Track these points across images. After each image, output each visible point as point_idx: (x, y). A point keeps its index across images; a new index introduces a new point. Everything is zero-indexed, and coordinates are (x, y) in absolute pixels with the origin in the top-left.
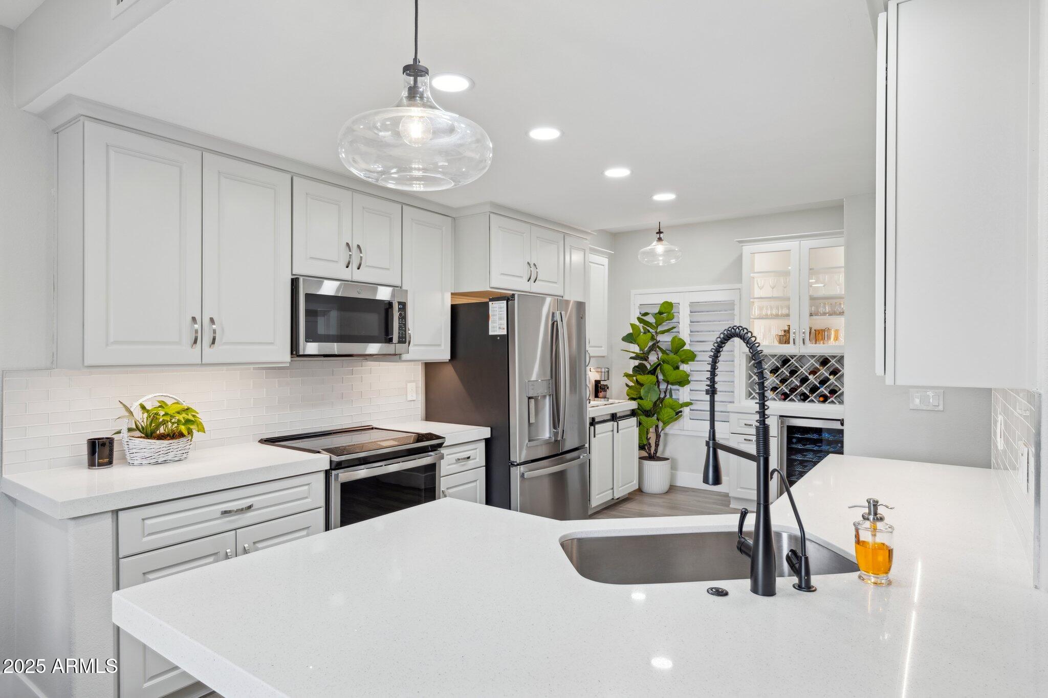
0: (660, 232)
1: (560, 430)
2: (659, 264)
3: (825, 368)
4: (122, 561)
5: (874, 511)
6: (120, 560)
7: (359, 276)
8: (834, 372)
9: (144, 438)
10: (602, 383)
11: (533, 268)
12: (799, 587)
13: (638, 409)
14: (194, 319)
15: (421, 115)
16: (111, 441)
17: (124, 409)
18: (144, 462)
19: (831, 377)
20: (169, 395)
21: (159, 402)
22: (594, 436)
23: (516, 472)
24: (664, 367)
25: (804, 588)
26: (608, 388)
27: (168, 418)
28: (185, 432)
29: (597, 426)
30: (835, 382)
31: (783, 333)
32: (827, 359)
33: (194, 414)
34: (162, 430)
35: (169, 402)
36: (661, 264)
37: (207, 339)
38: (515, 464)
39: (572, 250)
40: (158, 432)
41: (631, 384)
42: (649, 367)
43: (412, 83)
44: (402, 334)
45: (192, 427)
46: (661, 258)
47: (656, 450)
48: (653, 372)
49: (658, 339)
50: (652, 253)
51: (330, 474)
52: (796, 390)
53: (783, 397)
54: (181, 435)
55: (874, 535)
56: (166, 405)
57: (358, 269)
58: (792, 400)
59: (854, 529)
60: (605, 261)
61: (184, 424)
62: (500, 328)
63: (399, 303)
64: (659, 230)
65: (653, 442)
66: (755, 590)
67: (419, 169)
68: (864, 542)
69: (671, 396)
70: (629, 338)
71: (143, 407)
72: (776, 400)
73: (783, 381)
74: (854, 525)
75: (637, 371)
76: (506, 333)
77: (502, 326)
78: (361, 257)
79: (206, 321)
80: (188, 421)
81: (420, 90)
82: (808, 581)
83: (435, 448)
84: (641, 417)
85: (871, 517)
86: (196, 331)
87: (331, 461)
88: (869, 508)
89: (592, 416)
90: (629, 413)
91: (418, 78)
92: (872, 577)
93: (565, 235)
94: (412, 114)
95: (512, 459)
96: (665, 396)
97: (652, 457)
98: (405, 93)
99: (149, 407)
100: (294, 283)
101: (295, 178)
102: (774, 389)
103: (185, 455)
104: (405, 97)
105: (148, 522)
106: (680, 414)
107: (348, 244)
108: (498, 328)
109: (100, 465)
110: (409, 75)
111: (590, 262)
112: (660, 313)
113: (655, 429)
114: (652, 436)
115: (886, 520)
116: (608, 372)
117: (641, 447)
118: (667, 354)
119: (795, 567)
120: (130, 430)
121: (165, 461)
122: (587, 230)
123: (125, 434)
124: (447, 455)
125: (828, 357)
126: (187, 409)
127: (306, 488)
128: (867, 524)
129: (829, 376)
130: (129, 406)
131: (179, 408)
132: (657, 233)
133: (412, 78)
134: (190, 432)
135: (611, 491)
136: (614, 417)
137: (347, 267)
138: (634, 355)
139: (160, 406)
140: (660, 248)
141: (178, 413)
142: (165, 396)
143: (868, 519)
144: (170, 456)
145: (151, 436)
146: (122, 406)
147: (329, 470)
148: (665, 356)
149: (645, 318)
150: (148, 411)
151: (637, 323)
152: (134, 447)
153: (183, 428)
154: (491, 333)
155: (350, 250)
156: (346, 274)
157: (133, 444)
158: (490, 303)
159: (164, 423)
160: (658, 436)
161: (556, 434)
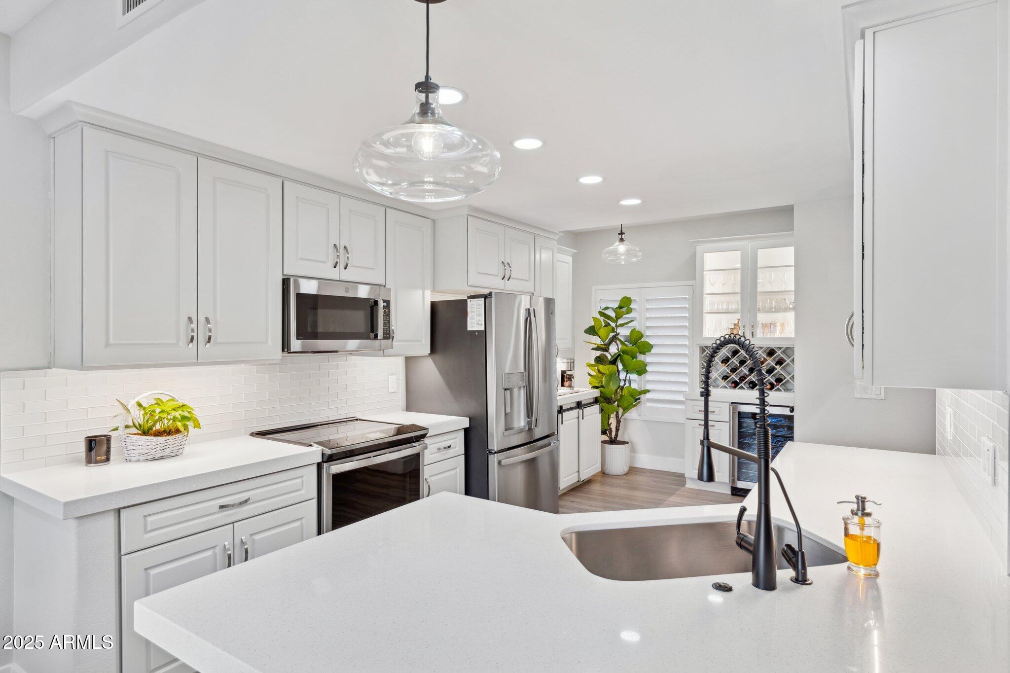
0: (621, 233)
1: (534, 419)
2: (621, 262)
3: (772, 358)
4: (123, 557)
5: (861, 507)
6: (122, 557)
7: (345, 275)
8: (780, 362)
9: (140, 435)
10: (568, 373)
11: (507, 267)
12: (796, 580)
13: (601, 396)
14: (190, 319)
15: (432, 130)
16: (108, 439)
17: (121, 407)
18: (142, 458)
19: (777, 367)
20: (165, 392)
21: (155, 399)
22: (562, 423)
23: (493, 460)
24: (624, 358)
25: (801, 581)
26: (573, 377)
27: (164, 415)
28: (182, 429)
29: (564, 414)
30: (780, 371)
31: (733, 327)
32: (773, 350)
33: (189, 410)
34: (158, 426)
35: (165, 399)
36: (623, 263)
37: (202, 339)
38: (493, 452)
39: (542, 250)
40: (154, 429)
41: (593, 373)
42: (609, 357)
43: (424, 100)
44: (386, 330)
45: (187, 423)
46: (623, 257)
47: (617, 435)
48: (614, 362)
49: (618, 332)
50: (615, 253)
51: (322, 467)
52: (745, 378)
53: (733, 385)
54: (178, 431)
55: (862, 529)
56: (162, 402)
57: (345, 269)
58: (742, 388)
59: (843, 523)
60: (569, 259)
61: (180, 421)
62: (478, 324)
63: (384, 301)
64: (621, 231)
65: (613, 427)
66: (756, 584)
67: (430, 183)
68: (852, 535)
69: (630, 384)
70: (591, 331)
71: (140, 405)
72: (727, 388)
73: (734, 370)
74: (843, 519)
75: (599, 361)
76: (483, 329)
77: (480, 322)
78: (348, 258)
79: (202, 319)
80: (184, 418)
81: (432, 106)
82: (805, 574)
83: (419, 438)
84: (603, 404)
85: (860, 513)
86: (193, 331)
87: (323, 454)
88: (858, 503)
89: (559, 404)
90: (592, 401)
91: (430, 94)
92: (862, 569)
93: (535, 235)
94: (423, 130)
95: (490, 447)
96: (625, 384)
97: (613, 441)
98: (417, 109)
99: (145, 404)
100: (286, 282)
101: (285, 182)
102: (725, 378)
103: (181, 451)
104: (418, 113)
105: (150, 519)
106: (638, 401)
107: (335, 245)
108: (476, 324)
109: (97, 462)
110: (420, 91)
111: (558, 261)
112: (620, 307)
113: (616, 415)
114: (613, 421)
115: (874, 516)
116: (574, 363)
117: (604, 432)
118: (626, 345)
119: (792, 562)
120: (127, 427)
121: (162, 457)
122: (555, 231)
123: (122, 432)
124: (430, 445)
125: (774, 348)
126: (183, 406)
127: (299, 480)
128: (856, 519)
129: (775, 366)
130: (125, 404)
131: (174, 404)
132: (619, 234)
133: (424, 95)
134: (186, 427)
135: (577, 474)
136: (579, 405)
137: (335, 267)
138: (595, 346)
139: (157, 404)
140: (622, 248)
141: (174, 410)
142: (161, 394)
143: (856, 514)
144: (167, 452)
145: (148, 433)
146: (119, 404)
147: (321, 462)
148: (625, 347)
149: (606, 312)
150: (144, 408)
151: (598, 316)
152: (131, 444)
153: (179, 425)
154: (469, 329)
155: (338, 252)
156: (333, 274)
157: (131, 441)
158: (469, 300)
159: (160, 419)
160: (618, 422)
161: (530, 423)
